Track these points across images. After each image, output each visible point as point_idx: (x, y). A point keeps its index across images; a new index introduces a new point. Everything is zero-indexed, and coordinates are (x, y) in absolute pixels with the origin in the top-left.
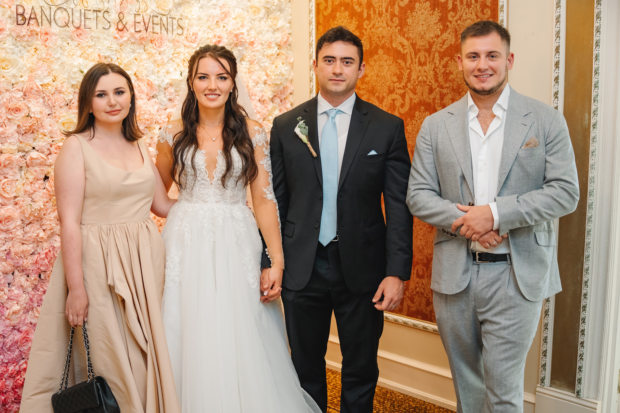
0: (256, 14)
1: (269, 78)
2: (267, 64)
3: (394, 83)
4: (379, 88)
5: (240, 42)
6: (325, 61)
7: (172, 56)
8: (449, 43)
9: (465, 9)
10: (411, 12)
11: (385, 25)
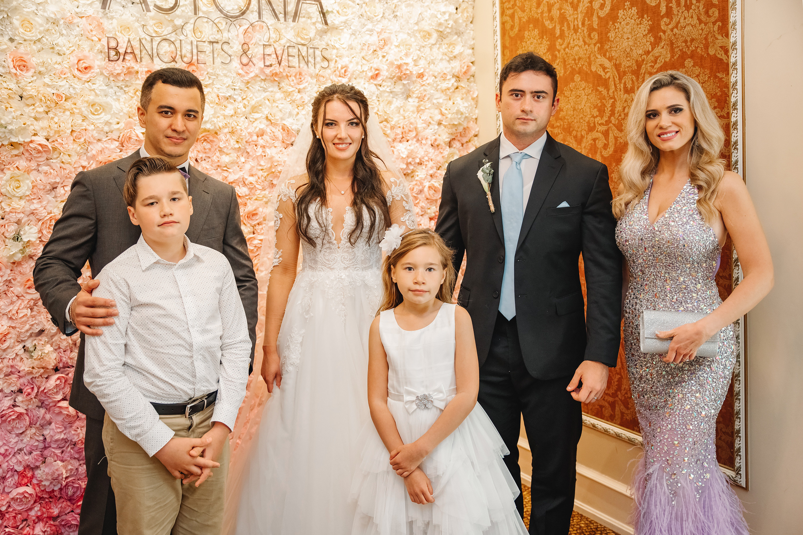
0: (427, 40)
1: (445, 117)
2: (441, 101)
3: (595, 117)
4: (576, 125)
5: (404, 74)
6: (512, 95)
8: (663, 61)
9: (683, 12)
10: (613, 24)
11: (581, 43)
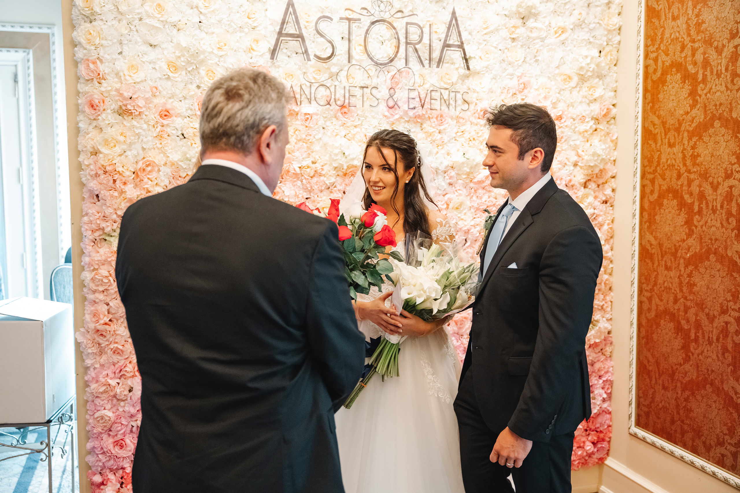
0: (567, 83)
1: (581, 159)
2: (578, 143)
4: (713, 171)
7: (455, 135)
